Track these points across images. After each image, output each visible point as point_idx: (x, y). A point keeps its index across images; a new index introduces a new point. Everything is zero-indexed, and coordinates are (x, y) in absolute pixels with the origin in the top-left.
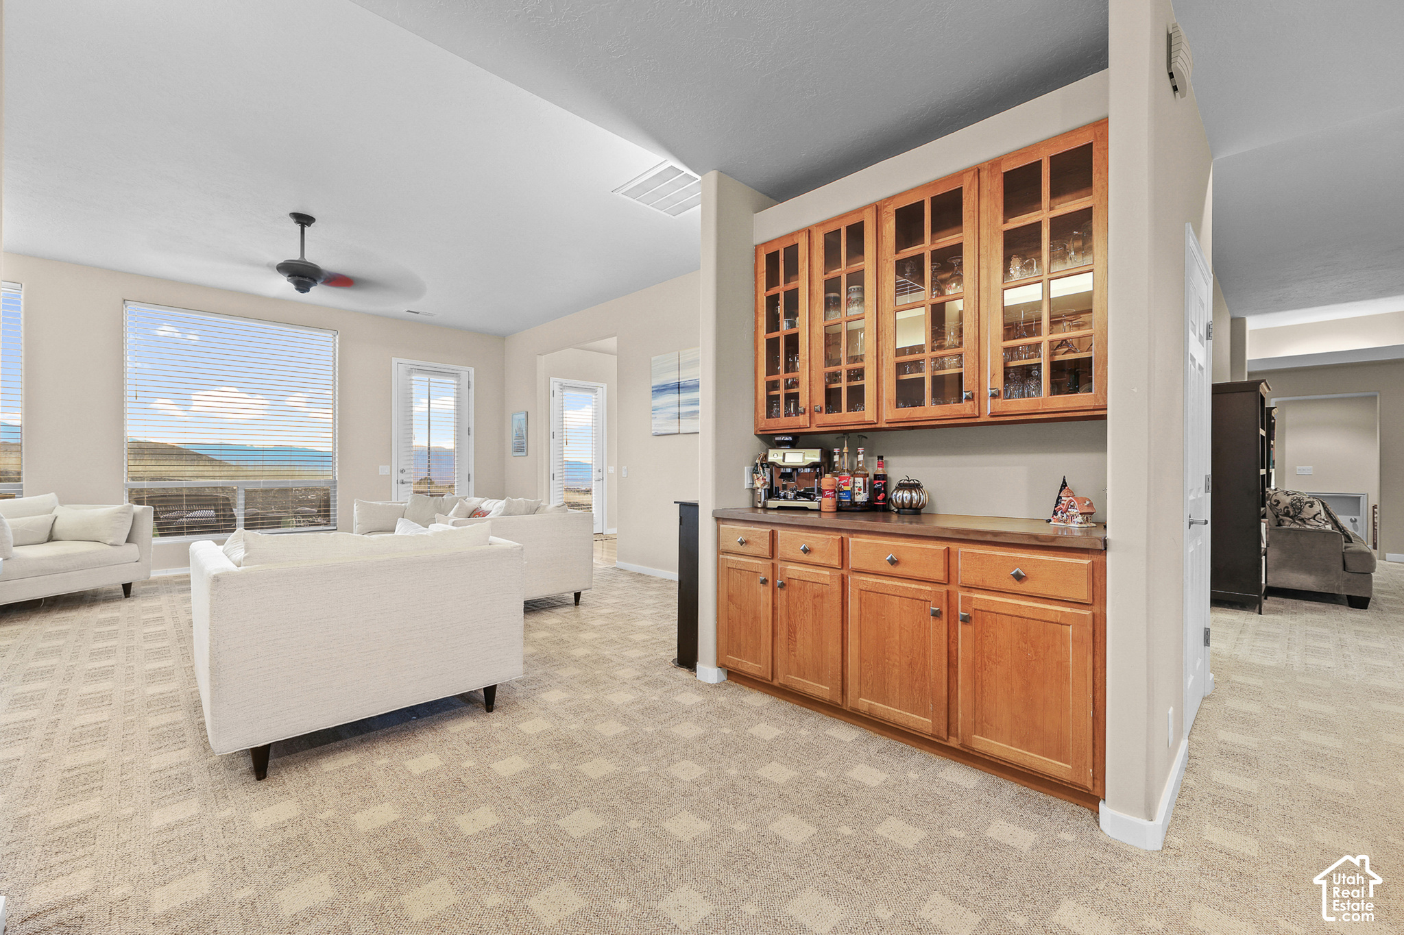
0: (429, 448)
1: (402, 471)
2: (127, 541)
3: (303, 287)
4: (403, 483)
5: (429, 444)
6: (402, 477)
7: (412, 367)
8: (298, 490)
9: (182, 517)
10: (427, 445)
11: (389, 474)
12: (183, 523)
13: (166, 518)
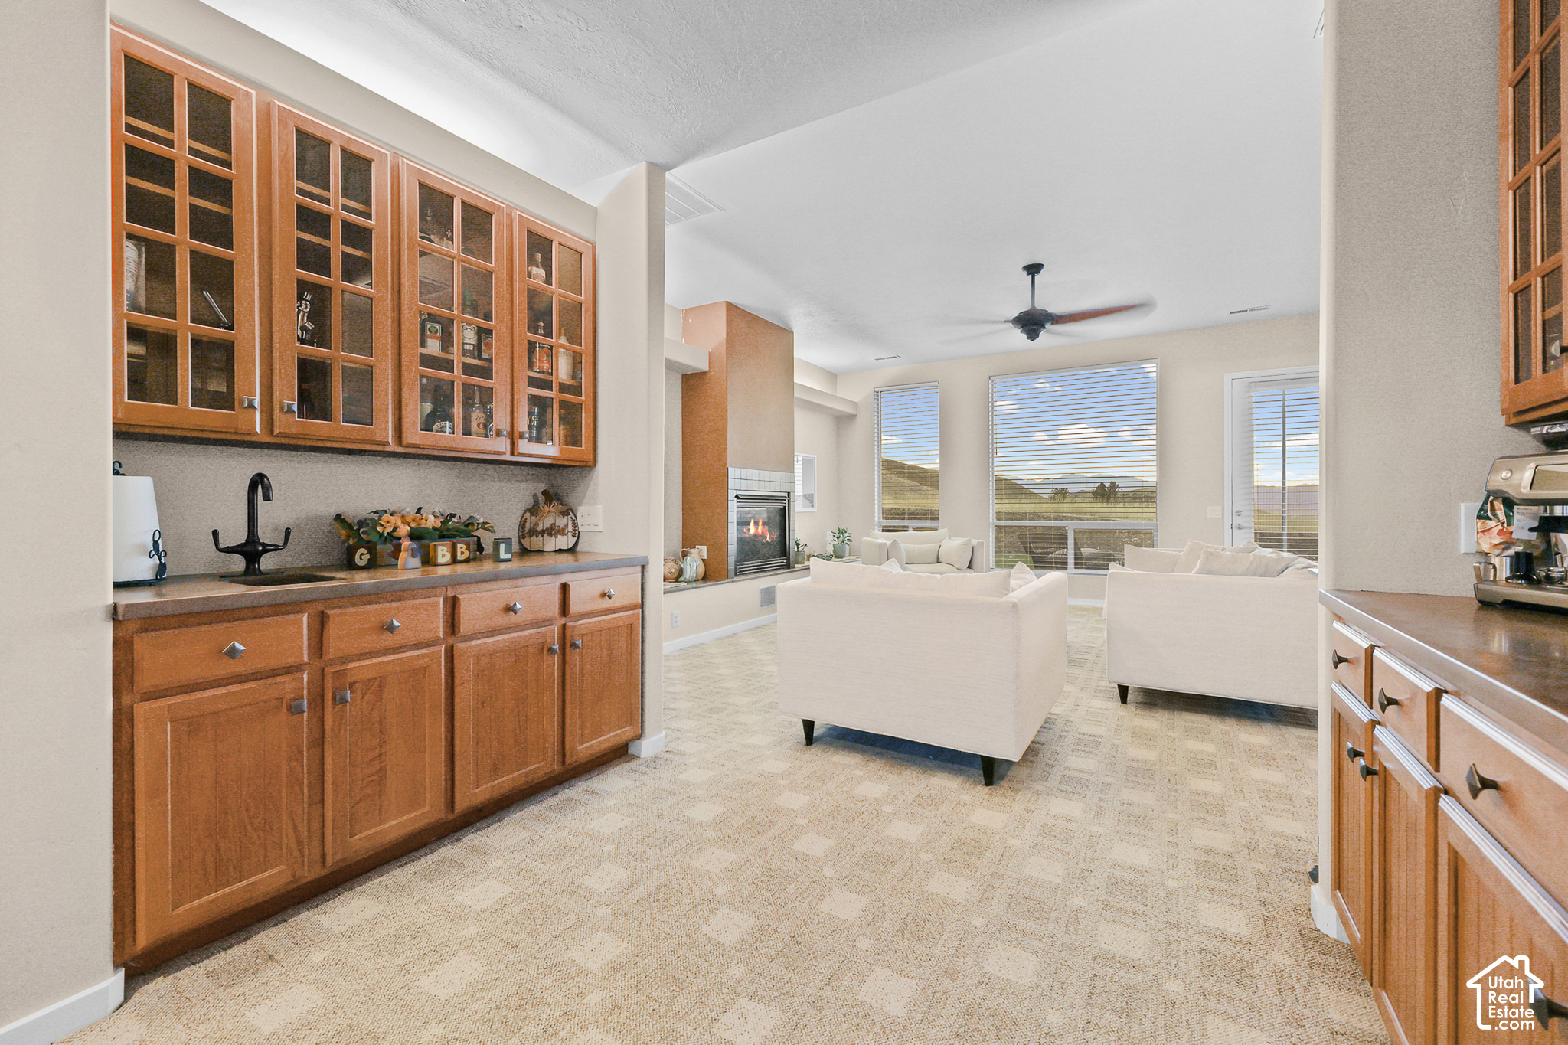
0: (1284, 489)
1: (1239, 513)
2: (968, 567)
3: (1033, 335)
4: (1239, 528)
5: (1284, 483)
6: (1237, 520)
7: (1250, 380)
8: (1121, 532)
9: (1052, 553)
10: (1280, 484)
11: (1220, 516)
12: (1052, 558)
13: (1041, 553)
